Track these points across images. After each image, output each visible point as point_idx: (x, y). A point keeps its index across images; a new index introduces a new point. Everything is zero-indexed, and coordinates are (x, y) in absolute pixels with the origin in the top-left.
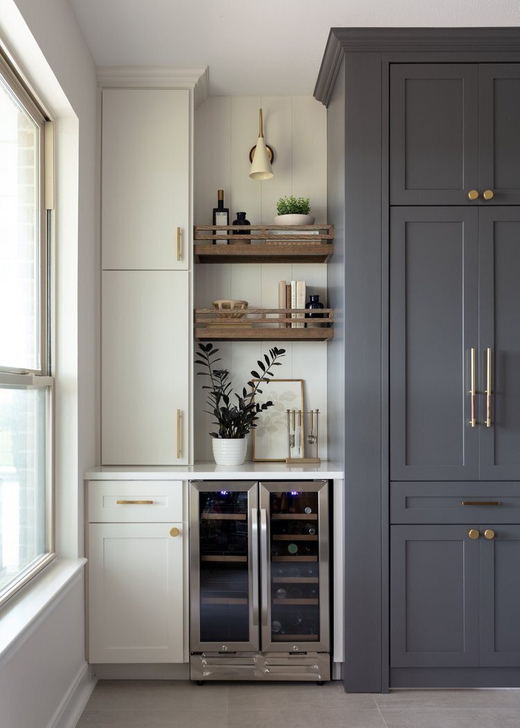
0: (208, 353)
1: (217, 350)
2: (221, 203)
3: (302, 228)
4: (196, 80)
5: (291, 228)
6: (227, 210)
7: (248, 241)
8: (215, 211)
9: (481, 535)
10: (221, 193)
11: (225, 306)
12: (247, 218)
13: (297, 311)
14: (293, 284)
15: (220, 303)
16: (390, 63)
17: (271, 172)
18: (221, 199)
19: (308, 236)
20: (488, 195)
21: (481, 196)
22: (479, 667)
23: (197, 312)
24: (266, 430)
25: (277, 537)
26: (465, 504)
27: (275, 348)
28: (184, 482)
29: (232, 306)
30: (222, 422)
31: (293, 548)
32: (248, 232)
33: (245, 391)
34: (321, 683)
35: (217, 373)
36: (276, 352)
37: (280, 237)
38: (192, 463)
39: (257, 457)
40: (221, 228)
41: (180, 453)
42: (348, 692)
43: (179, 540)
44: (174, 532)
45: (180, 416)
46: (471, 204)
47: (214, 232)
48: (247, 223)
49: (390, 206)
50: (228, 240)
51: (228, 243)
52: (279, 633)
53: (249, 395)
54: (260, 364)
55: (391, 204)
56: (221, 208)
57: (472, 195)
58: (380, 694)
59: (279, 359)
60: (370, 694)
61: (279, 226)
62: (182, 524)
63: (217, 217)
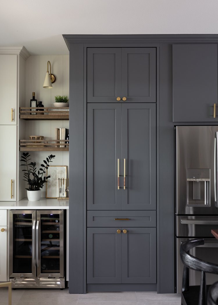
0: (27, 156)
1: (30, 155)
2: (34, 97)
3: (62, 108)
4: (20, 51)
5: (57, 108)
6: (36, 100)
7: (43, 114)
8: (31, 100)
9: (122, 231)
10: (34, 93)
11: (33, 138)
12: (43, 104)
13: (62, 141)
14: (60, 129)
15: (31, 137)
16: (87, 48)
17: (51, 86)
18: (34, 96)
19: (64, 111)
20: (124, 99)
21: (121, 99)
22: (122, 284)
23: (21, 141)
24: (52, 186)
25: (44, 232)
26: (116, 219)
27: (52, 155)
28: (7, 210)
29: (36, 138)
30: (30, 184)
31: (51, 236)
32: (43, 110)
33: (39, 172)
34: (62, 289)
35: (32, 164)
36: (52, 156)
37: (54, 112)
38: (18, 200)
39: (48, 196)
40: (34, 108)
41: (12, 196)
42: (71, 293)
43: (5, 233)
44: (3, 230)
45: (12, 182)
46: (118, 102)
47: (31, 110)
48: (43, 106)
49: (87, 103)
50: (36, 113)
51: (36, 114)
52: (45, 269)
53: (41, 174)
54: (45, 161)
55: (88, 102)
56: (34, 99)
57: (118, 99)
58: (82, 294)
59: (52, 159)
60: (79, 294)
61: (53, 108)
62: (6, 227)
63: (32, 103)
